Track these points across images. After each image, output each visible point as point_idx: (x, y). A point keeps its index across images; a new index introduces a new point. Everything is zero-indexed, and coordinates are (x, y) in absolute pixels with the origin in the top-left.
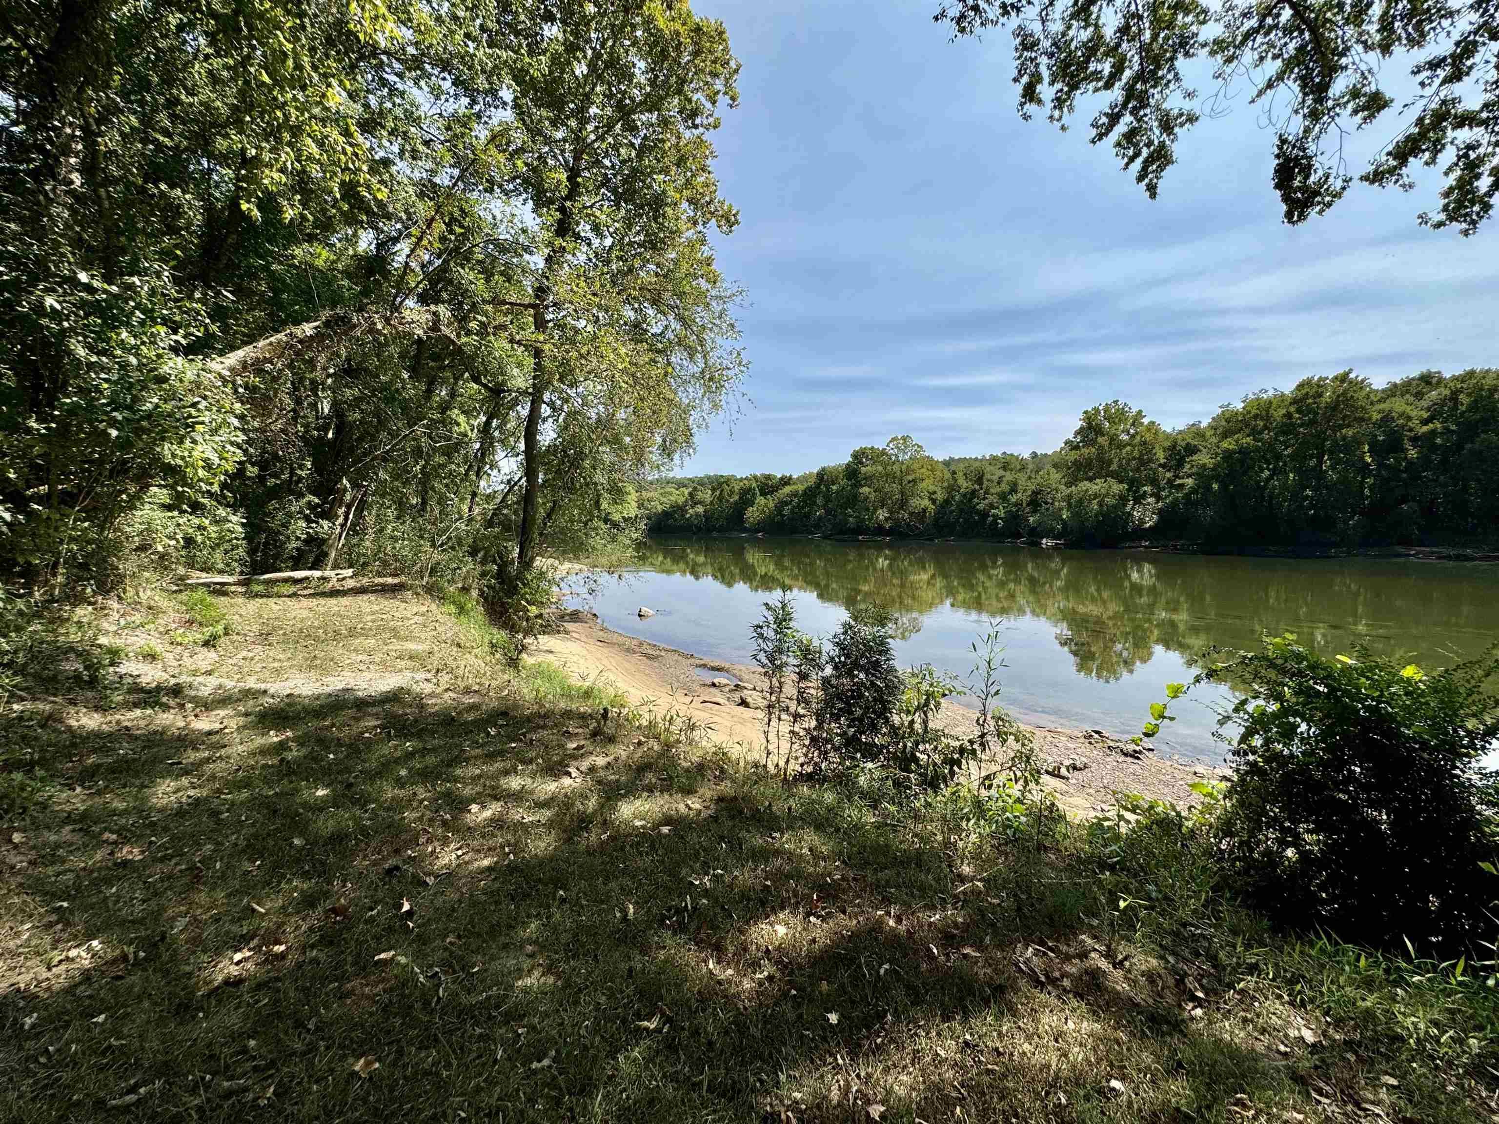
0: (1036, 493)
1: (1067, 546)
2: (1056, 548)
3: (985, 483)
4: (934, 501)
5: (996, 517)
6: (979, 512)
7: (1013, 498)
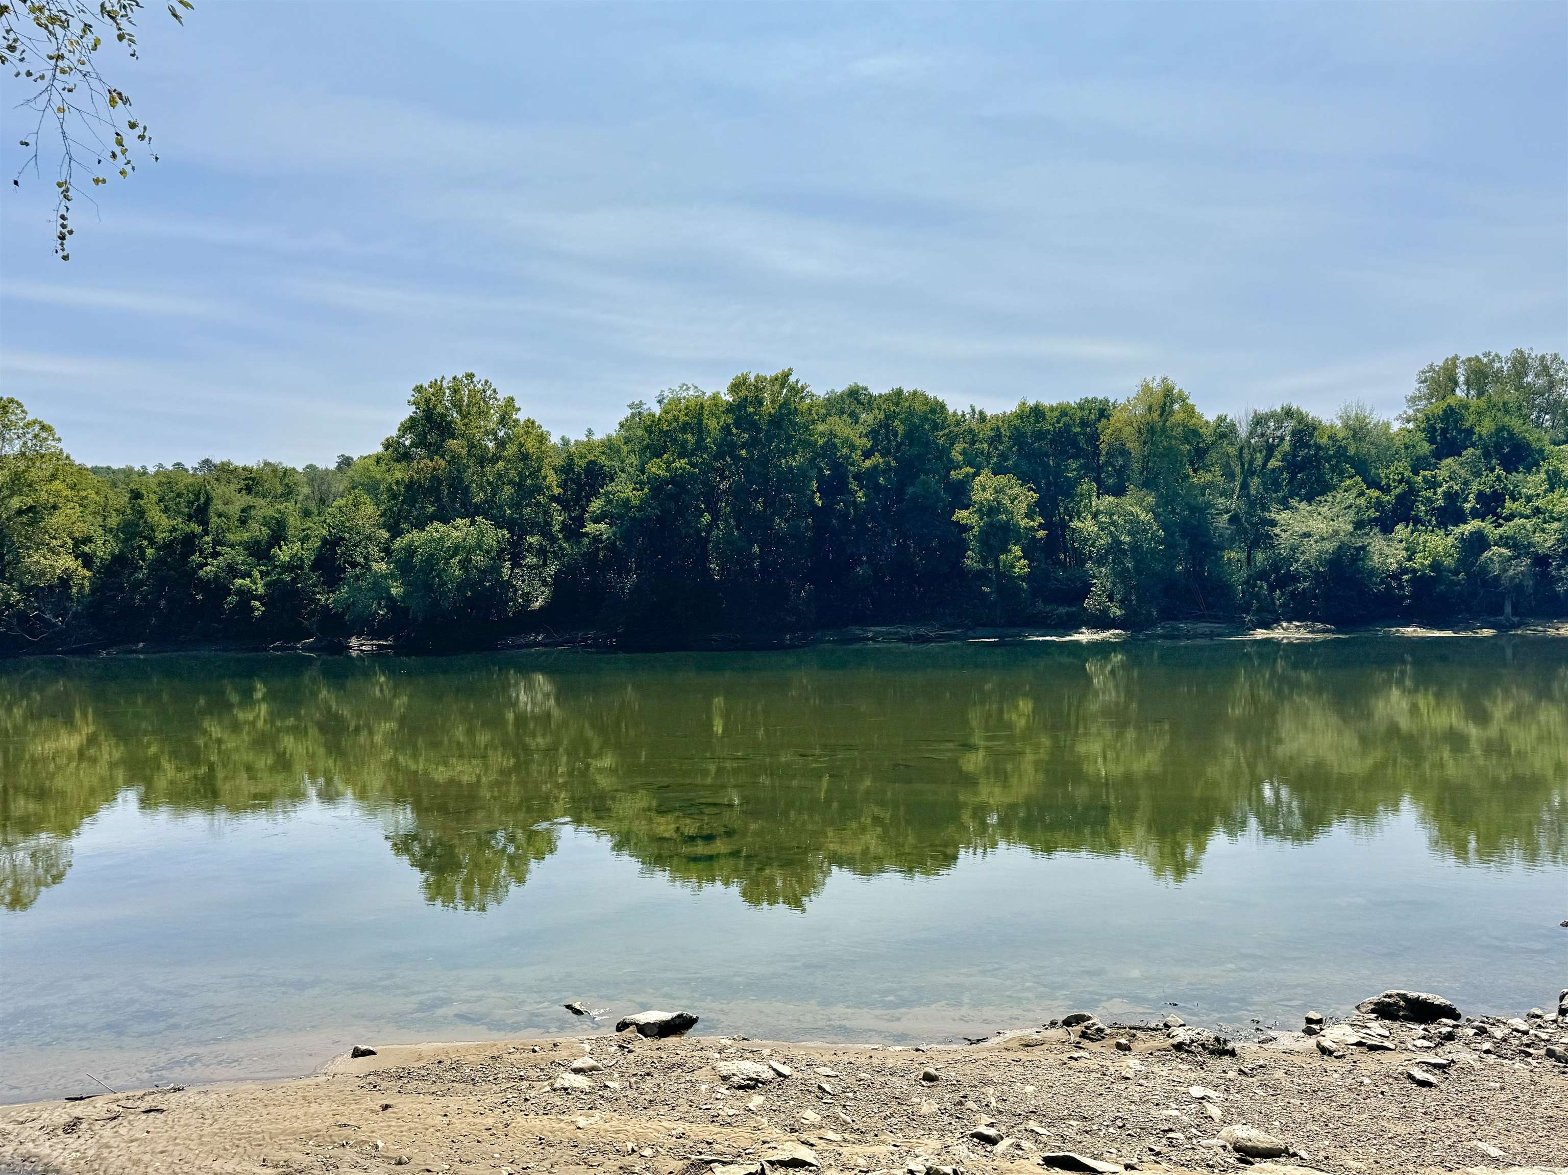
0: (331, 544)
1: (398, 649)
2: (378, 655)
3: (214, 520)
4: (87, 561)
5: (246, 595)
6: (205, 585)
7: (283, 554)
